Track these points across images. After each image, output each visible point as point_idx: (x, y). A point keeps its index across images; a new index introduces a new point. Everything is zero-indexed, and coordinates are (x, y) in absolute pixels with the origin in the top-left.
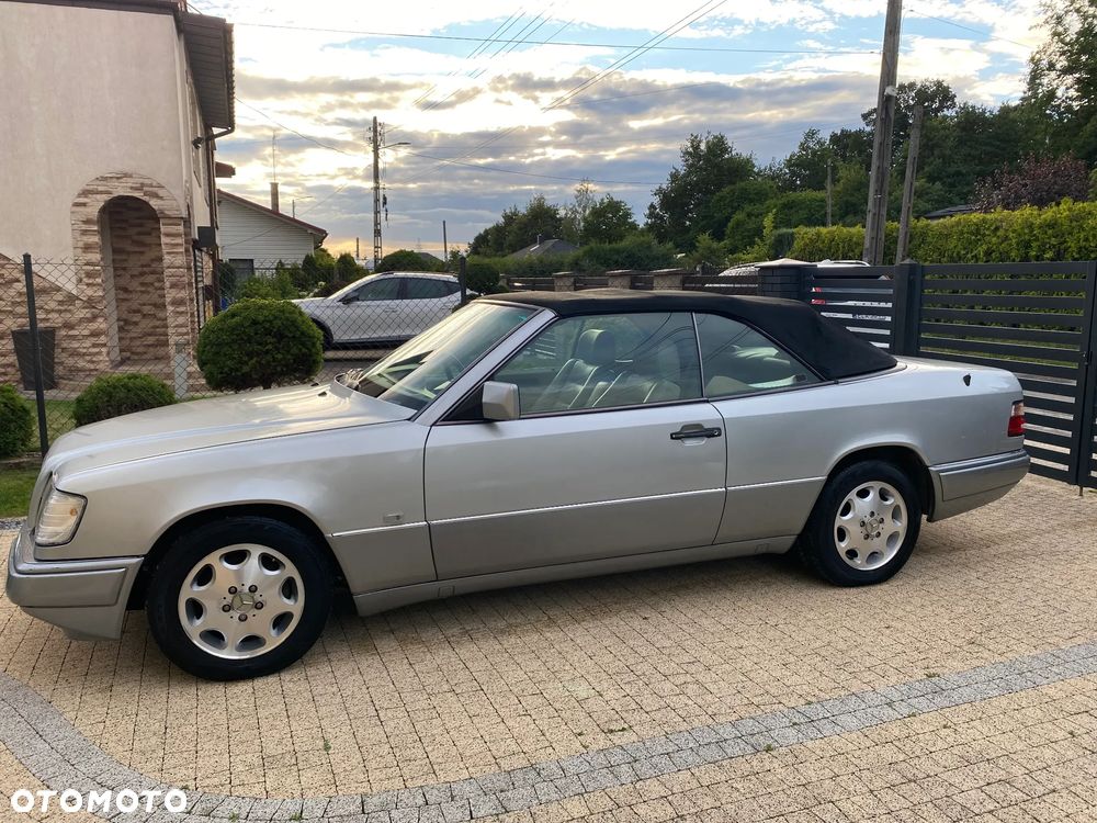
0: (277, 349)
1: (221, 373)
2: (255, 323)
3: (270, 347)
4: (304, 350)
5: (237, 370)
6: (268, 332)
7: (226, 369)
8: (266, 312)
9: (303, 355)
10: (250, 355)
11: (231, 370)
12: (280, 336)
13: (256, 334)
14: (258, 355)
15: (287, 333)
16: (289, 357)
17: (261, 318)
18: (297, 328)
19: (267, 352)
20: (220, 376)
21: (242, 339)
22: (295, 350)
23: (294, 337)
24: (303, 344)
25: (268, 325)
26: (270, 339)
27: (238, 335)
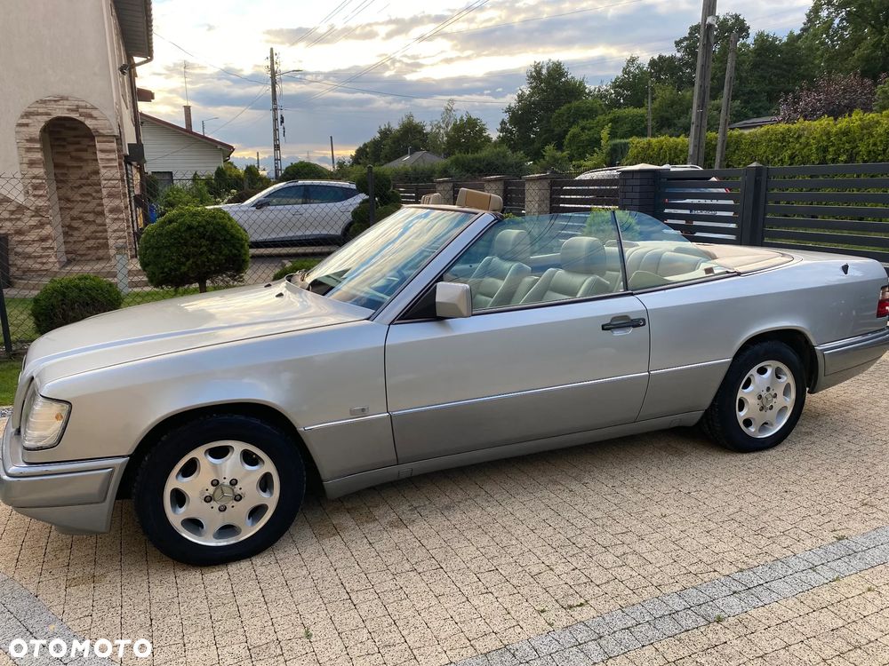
0: (210, 250)
1: (162, 273)
2: (190, 228)
3: (204, 249)
4: (235, 251)
5: (176, 270)
6: (202, 236)
7: (166, 270)
8: (199, 218)
9: (235, 255)
10: (187, 257)
11: (171, 270)
12: (213, 239)
13: (192, 238)
14: (194, 256)
15: (218, 236)
16: (221, 257)
17: (195, 224)
18: (228, 232)
19: (202, 253)
20: (161, 275)
21: (180, 243)
22: (226, 251)
23: (225, 240)
24: (234, 246)
25: (201, 230)
26: (204, 242)
27: (175, 239)
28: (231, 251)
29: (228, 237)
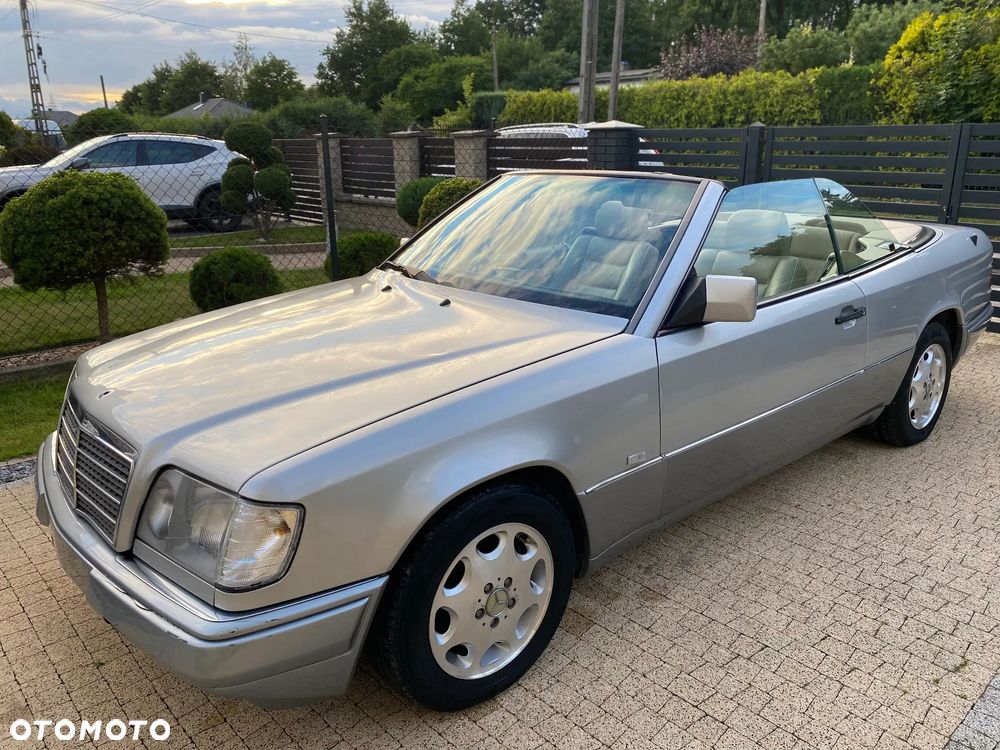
0: (118, 235)
1: (47, 269)
2: (87, 202)
3: (109, 232)
4: (153, 235)
5: (70, 264)
6: (106, 214)
7: (56, 264)
8: (99, 189)
9: (151, 240)
10: (85, 244)
11: (62, 264)
12: (121, 219)
13: (90, 217)
14: (95, 244)
15: (129, 213)
16: (134, 244)
17: (95, 196)
18: (142, 208)
19: (106, 239)
20: (45, 273)
21: (72, 224)
22: (141, 236)
23: (138, 219)
24: (150, 227)
25: (105, 205)
26: (110, 223)
27: (66, 219)
28: (147, 235)
29: (143, 215)
